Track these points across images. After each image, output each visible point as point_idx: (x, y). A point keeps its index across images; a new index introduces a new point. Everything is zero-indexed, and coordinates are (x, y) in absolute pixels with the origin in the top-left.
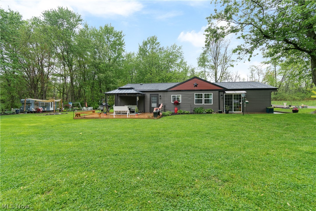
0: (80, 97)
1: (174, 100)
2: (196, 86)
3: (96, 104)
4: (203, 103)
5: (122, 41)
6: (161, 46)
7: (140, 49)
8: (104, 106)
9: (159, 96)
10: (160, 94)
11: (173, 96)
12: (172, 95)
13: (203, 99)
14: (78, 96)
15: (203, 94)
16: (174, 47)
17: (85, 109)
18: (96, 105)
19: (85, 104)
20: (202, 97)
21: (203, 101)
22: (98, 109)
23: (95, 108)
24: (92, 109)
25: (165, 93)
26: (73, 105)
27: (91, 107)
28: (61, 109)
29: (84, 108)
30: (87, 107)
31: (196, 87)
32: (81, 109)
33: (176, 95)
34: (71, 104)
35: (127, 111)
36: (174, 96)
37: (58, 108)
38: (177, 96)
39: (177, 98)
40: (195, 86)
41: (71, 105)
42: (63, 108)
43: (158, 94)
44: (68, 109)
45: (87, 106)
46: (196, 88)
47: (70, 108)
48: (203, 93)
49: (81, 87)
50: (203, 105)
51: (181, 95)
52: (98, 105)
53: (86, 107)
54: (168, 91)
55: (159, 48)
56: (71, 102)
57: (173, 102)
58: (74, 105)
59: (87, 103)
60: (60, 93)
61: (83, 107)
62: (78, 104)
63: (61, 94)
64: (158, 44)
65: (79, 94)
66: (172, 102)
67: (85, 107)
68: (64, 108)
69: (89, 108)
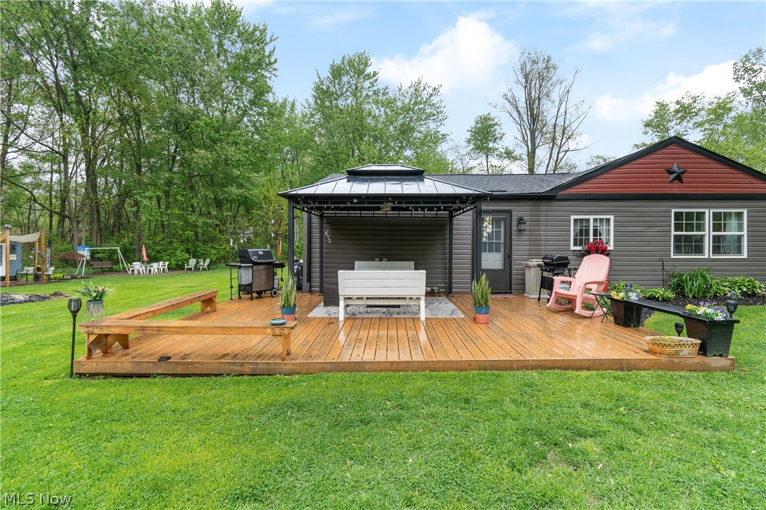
0: (118, 226)
1: (581, 240)
2: (679, 178)
3: (178, 253)
4: (708, 252)
5: (267, 53)
6: (380, 85)
7: (318, 89)
8: (255, 264)
9: (514, 218)
10: (518, 211)
11: (575, 220)
12: (573, 218)
13: (708, 234)
14: (114, 225)
15: (708, 214)
16: (417, 88)
17: (139, 271)
18: (180, 254)
19: (141, 251)
20: (700, 228)
21: (708, 245)
22: (186, 267)
23: (174, 266)
24: (164, 270)
25: (544, 207)
26: (93, 253)
27: (161, 263)
28: (39, 269)
29: (137, 265)
30: (148, 262)
31: (676, 184)
32: (124, 268)
33: (591, 217)
34: (85, 253)
35: (419, 299)
36: (581, 220)
37: (26, 268)
38: (595, 220)
39: (595, 231)
40: (672, 176)
41: (84, 256)
42: (48, 266)
43: (510, 212)
44: (74, 269)
45: (145, 258)
46: (676, 189)
47: (81, 267)
48: (709, 208)
49: (125, 194)
50: (709, 260)
51: (612, 218)
52: (187, 256)
53: (143, 262)
54: (558, 197)
55: (375, 88)
56: (87, 245)
57: (579, 248)
58: (97, 256)
59: (147, 249)
60: (51, 217)
61: (130, 261)
62: (115, 252)
63: (56, 218)
64: (374, 76)
65: (119, 217)
66: (573, 248)
67: (139, 260)
68: (52, 268)
69: (155, 265)
